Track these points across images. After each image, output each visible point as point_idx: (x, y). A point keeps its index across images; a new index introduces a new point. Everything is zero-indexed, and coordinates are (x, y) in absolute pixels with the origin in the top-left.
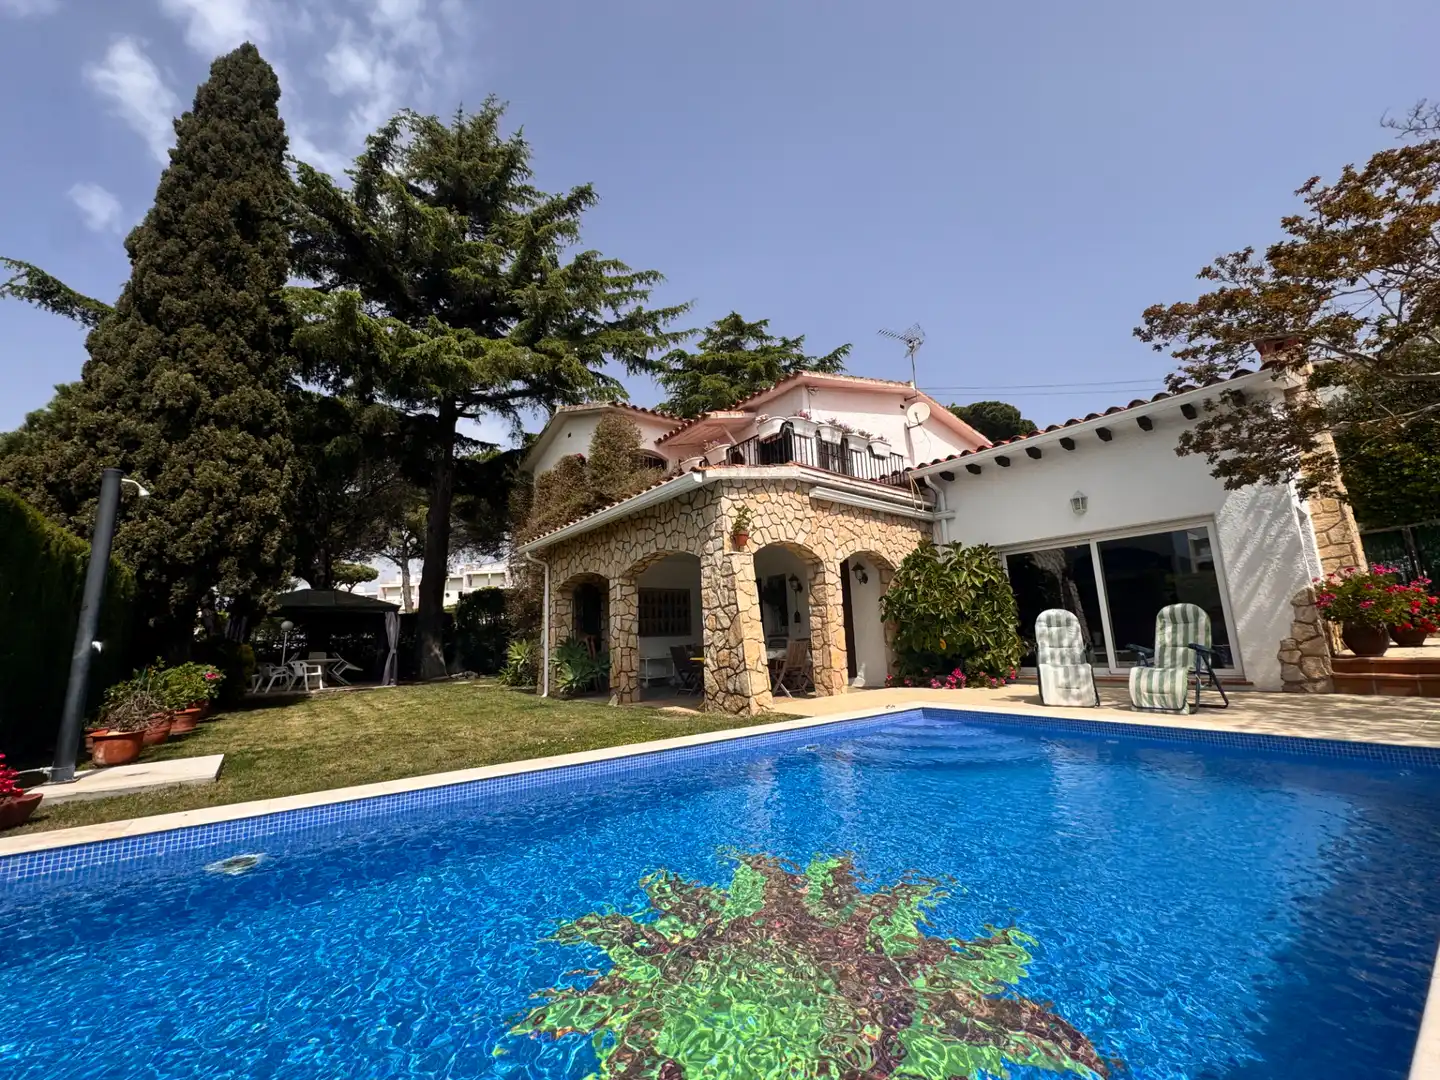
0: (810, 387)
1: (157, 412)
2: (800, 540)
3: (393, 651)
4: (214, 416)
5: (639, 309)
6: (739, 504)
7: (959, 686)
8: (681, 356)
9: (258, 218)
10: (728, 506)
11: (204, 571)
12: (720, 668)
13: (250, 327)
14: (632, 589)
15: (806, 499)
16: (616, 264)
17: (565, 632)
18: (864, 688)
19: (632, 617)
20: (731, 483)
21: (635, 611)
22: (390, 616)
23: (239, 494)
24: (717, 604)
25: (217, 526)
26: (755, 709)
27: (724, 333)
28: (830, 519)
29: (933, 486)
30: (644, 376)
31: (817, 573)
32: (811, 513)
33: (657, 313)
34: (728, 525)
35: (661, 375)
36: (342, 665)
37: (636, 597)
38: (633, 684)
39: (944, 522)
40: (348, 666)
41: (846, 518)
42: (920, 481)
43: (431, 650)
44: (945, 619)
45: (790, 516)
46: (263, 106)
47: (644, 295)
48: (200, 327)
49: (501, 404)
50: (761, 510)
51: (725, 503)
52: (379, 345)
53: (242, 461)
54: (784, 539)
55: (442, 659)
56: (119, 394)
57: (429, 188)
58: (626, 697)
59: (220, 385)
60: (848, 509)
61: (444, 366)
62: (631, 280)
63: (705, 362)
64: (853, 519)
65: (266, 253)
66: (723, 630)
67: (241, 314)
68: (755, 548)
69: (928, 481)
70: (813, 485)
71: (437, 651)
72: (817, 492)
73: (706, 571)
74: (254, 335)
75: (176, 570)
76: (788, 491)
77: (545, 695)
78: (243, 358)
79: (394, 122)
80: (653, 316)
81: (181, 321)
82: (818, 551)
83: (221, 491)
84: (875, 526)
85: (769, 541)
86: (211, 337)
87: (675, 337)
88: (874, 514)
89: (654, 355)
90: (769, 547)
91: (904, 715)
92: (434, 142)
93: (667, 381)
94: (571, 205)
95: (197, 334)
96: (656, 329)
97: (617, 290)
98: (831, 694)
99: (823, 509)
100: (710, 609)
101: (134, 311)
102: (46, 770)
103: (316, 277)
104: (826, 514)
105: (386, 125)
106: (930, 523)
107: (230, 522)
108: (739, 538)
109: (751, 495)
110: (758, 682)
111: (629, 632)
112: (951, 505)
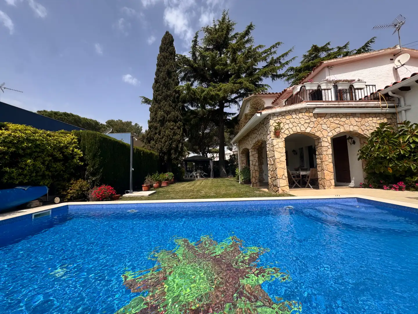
0: (329, 67)
1: (159, 121)
2: (308, 130)
3: (212, 170)
4: (168, 120)
5: (273, 58)
6: (277, 121)
7: (401, 189)
8: (292, 69)
9: (171, 72)
10: (272, 123)
11: (169, 153)
12: (272, 177)
13: (172, 98)
14: (255, 152)
15: (311, 114)
16: (260, 46)
17: (244, 165)
18: (353, 187)
19: (255, 161)
20: (274, 115)
21: (257, 159)
22: (211, 161)
23: (173, 136)
24: (270, 156)
25: (169, 143)
26: (280, 191)
27: (311, 54)
28: (325, 120)
29: (394, 95)
30: (278, 80)
31: (319, 143)
32: (314, 119)
33: (280, 57)
34: (272, 129)
35: (285, 78)
36: (203, 173)
37: (257, 155)
38: (257, 181)
39: (403, 112)
40: (205, 173)
41: (335, 119)
42: (386, 95)
43: (222, 170)
44: (390, 159)
45: (303, 123)
46: (170, 45)
47: (275, 52)
48: (164, 101)
49: (234, 101)
50: (288, 122)
51: (271, 122)
52: (197, 95)
53: (173, 129)
54: (299, 131)
55: (225, 172)
56: (154, 118)
57: (211, 47)
58: (255, 185)
59: (168, 113)
60: (337, 115)
61: (213, 95)
62: (270, 49)
63: (301, 68)
64: (339, 119)
65: (173, 81)
66: (272, 165)
67: (171, 95)
68: (285, 136)
69: (390, 94)
70: (314, 108)
71: (224, 170)
72: (316, 111)
73: (268, 146)
74: (173, 100)
75: (164, 153)
76: (302, 113)
77: (240, 183)
78: (171, 106)
79: (196, 34)
80: (278, 59)
81: (161, 101)
82: (318, 134)
83: (169, 136)
84: (353, 120)
85: (292, 133)
86: (166, 103)
87: (287, 63)
88: (353, 115)
89: (280, 72)
90: (291, 135)
91: (345, 200)
92: (209, 33)
93: (288, 80)
94: (247, 33)
95: (163, 103)
96: (280, 62)
97: (266, 54)
98: (325, 189)
99: (321, 117)
100: (269, 158)
101: (155, 101)
102: (129, 191)
103: (190, 81)
104: (322, 119)
105: (195, 35)
106: (394, 114)
107: (172, 142)
108: (277, 134)
109: (283, 117)
110: (283, 183)
111: (255, 165)
112: (408, 103)
